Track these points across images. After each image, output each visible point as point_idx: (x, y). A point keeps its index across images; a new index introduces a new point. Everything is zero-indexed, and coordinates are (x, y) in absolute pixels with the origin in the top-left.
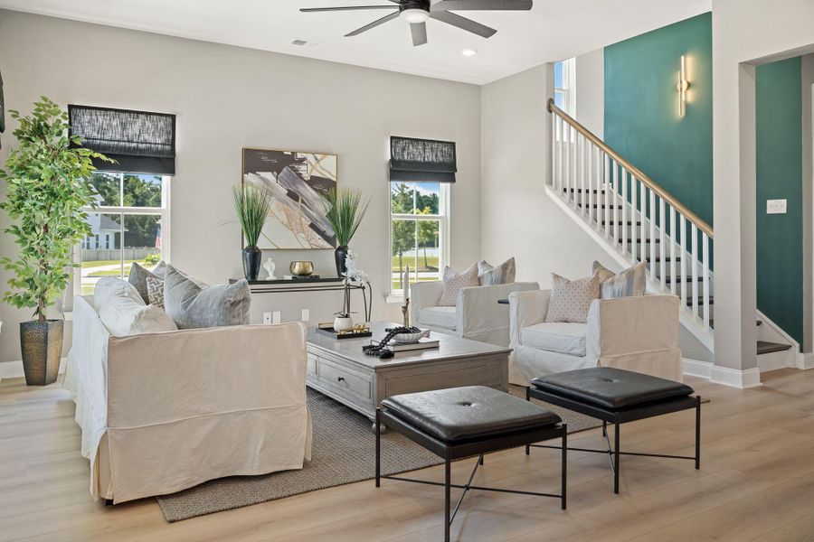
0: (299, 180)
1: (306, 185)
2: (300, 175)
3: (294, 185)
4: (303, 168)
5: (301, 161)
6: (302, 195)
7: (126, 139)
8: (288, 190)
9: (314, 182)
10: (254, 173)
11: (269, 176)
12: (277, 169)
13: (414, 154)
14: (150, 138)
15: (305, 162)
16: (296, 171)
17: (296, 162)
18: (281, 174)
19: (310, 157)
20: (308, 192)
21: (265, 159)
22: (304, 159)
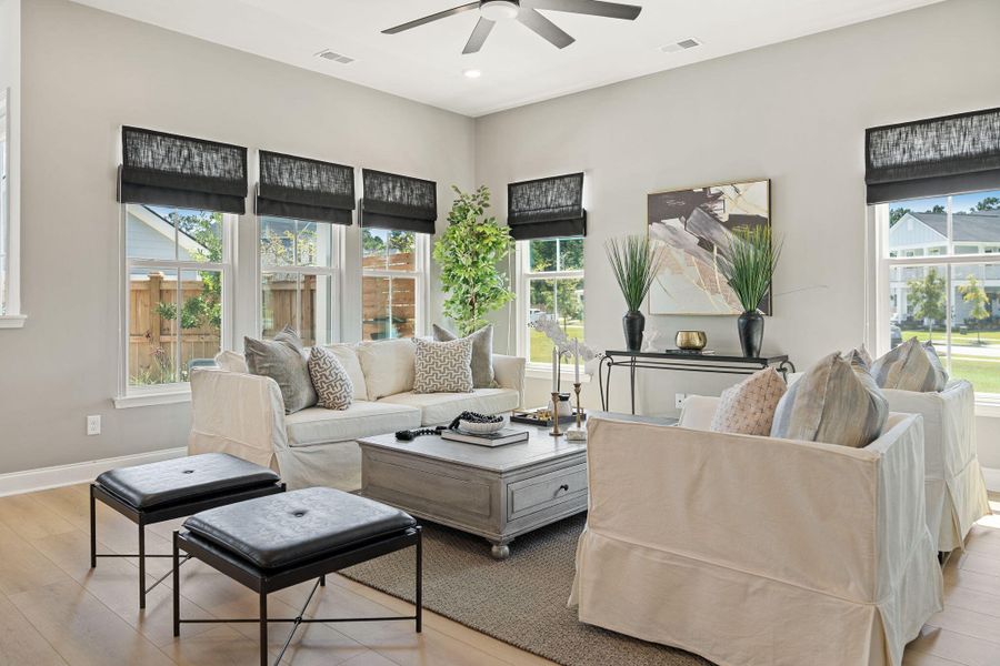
0: (713, 223)
1: (722, 228)
2: (714, 216)
3: (708, 230)
4: (719, 205)
5: (716, 198)
6: (717, 243)
7: (544, 206)
8: (701, 239)
9: (734, 222)
10: (659, 221)
11: (675, 223)
12: (684, 213)
13: (923, 148)
14: (562, 201)
15: (721, 198)
16: (709, 211)
17: (708, 200)
18: (691, 218)
19: (728, 190)
20: (726, 238)
21: (671, 202)
22: (721, 193)
